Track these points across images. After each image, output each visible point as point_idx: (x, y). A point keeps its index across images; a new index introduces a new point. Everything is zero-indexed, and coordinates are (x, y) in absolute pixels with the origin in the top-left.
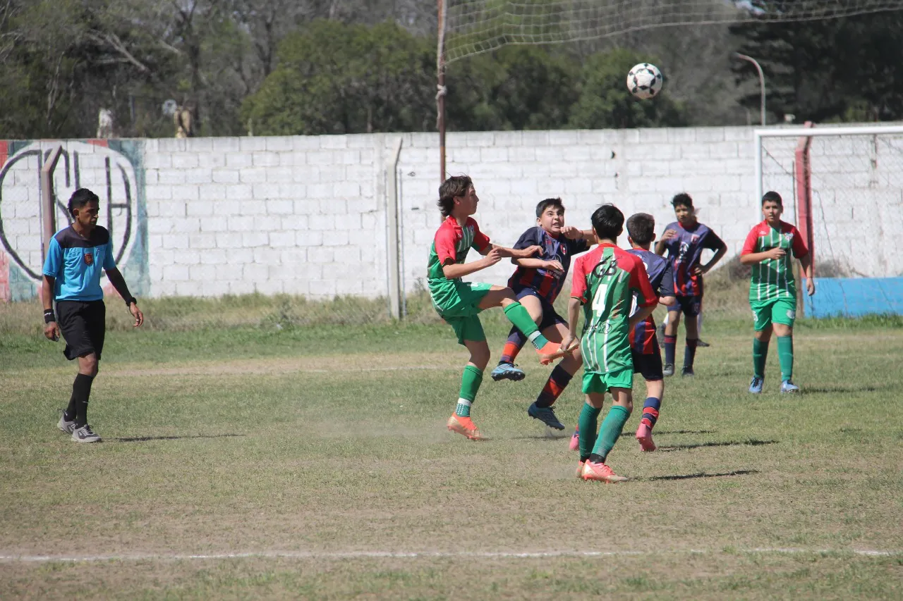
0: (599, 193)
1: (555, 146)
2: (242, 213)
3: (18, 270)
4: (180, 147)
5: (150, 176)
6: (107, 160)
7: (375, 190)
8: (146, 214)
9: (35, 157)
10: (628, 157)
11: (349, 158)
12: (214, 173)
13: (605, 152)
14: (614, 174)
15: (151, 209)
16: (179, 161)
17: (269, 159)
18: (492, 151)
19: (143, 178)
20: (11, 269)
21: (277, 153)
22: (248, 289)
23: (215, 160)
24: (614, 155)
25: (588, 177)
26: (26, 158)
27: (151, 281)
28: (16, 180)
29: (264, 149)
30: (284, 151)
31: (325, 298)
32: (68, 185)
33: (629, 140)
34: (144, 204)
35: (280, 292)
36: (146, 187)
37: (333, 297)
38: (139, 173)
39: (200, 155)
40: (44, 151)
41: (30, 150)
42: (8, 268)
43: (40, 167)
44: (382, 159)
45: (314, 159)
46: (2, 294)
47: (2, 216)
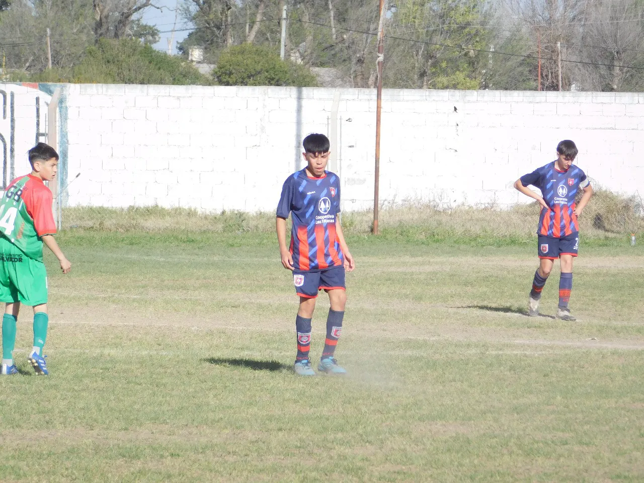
0: (444, 139)
1: (408, 101)
2: (147, 144)
4: (97, 90)
5: (71, 113)
6: (37, 99)
7: (258, 129)
8: (68, 141)
10: (467, 112)
11: (237, 104)
12: (125, 111)
13: (449, 106)
14: (456, 124)
15: (72, 138)
16: (96, 102)
19: (66, 114)
21: (178, 98)
22: (150, 203)
23: (126, 102)
24: (455, 109)
27: (69, 194)
29: (168, 95)
30: (184, 97)
31: (213, 211)
32: (5, 117)
33: (468, 98)
34: (67, 134)
35: (177, 205)
36: (68, 121)
37: (221, 211)
38: (64, 110)
39: (114, 97)
44: (264, 106)
45: (209, 103)
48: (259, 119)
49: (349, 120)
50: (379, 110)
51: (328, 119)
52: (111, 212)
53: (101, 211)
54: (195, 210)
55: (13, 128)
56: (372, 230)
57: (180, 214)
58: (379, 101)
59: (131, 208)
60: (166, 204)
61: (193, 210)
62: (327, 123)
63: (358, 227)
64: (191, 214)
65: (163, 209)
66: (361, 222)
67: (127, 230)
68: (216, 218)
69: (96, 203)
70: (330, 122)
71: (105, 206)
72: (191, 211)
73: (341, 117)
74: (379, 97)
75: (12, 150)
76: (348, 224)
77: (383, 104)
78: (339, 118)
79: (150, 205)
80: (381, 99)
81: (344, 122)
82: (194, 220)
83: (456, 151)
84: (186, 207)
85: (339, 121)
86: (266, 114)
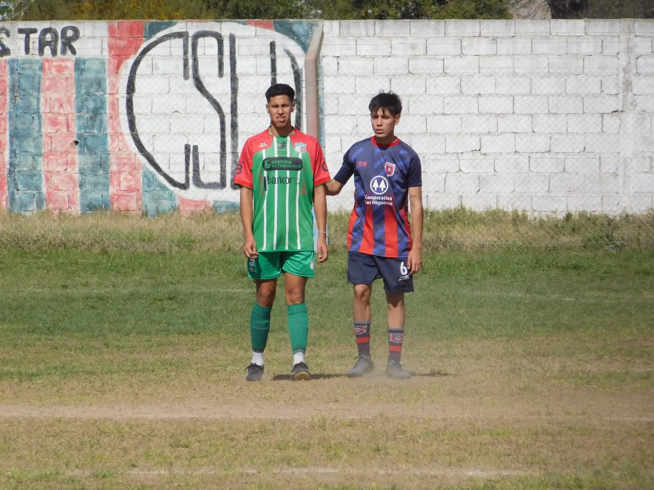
2: (446, 112)
3: (153, 176)
4: (367, 29)
5: (327, 65)
6: (273, 45)
7: (621, 85)
9: (180, 41)
11: (587, 47)
12: (412, 62)
15: (329, 106)
16: (365, 48)
17: (483, 47)
19: (319, 68)
20: (145, 176)
21: (494, 39)
22: (452, 204)
23: (413, 47)
26: (168, 42)
28: (153, 67)
29: (477, 34)
30: (503, 38)
31: (553, 215)
32: (221, 74)
35: (494, 207)
37: (564, 214)
39: (394, 41)
40: (191, 33)
41: (173, 32)
42: (140, 176)
43: (186, 53)
44: (629, 50)
45: (542, 47)
46: (133, 205)
47: (136, 110)
48: (621, 70)
54: (523, 214)
55: (234, 90)
57: (500, 220)
60: (477, 204)
61: (520, 213)
64: (518, 219)
65: (473, 213)
68: (556, 225)
72: (517, 216)
75: (234, 126)
79: (452, 208)
82: (523, 228)
84: (510, 210)
86: (633, 62)
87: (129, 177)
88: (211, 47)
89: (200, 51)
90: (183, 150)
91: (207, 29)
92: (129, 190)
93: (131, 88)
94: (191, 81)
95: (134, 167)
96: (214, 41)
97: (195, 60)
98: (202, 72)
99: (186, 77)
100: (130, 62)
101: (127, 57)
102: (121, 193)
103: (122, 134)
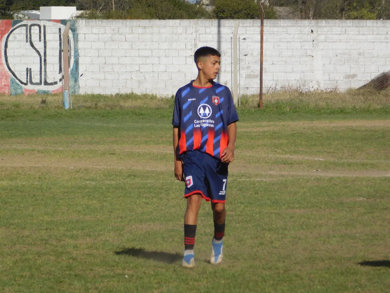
0: (305, 49)
1: (283, 27)
2: (126, 55)
3: (15, 80)
4: (96, 23)
5: (81, 37)
6: (60, 29)
7: (193, 46)
8: (79, 55)
9: (25, 28)
10: (319, 33)
11: (180, 30)
12: (113, 36)
13: (308, 30)
14: (312, 40)
15: (81, 52)
16: (95, 30)
17: (140, 30)
18: (252, 28)
19: (77, 38)
20: (11, 80)
21: (145, 27)
22: (129, 91)
23: (113, 30)
24: (312, 31)
25: (299, 42)
26: (20, 28)
27: (80, 86)
28: (15, 38)
29: (138, 25)
30: (148, 27)
31: (167, 96)
32: (40, 41)
33: (320, 24)
34: (78, 50)
35: (145, 93)
36: (78, 42)
37: (171, 96)
38: (76, 36)
39: (106, 28)
40: (29, 24)
41: (22, 24)
42: (9, 80)
43: (27, 32)
44: (196, 31)
45: (163, 30)
46: (7, 91)
47: (8, 55)
48: (193, 39)
49: (244, 39)
50: (262, 32)
51: (231, 38)
52: (105, 97)
53: (99, 97)
54: (156, 96)
55: (45, 47)
56: (259, 106)
57: (146, 98)
58: (262, 26)
59: (117, 95)
60: (138, 92)
61: (154, 95)
62: (231, 41)
63: (251, 104)
64: (153, 97)
65: (136, 95)
66: (253, 101)
67: (112, 108)
68: (168, 100)
69: (97, 92)
70: (232, 40)
71: (102, 94)
72: (153, 96)
73: (239, 37)
74: (262, 24)
75: (45, 60)
76: (244, 102)
77: (265, 29)
78: (238, 37)
79: (129, 93)
80: (263, 26)
81: (241, 40)
82: (155, 101)
83: (313, 57)
84: (150, 94)
85: (238, 40)
86: (198, 36)
87: (6, 81)
88: (36, 29)
89: (32, 31)
90: (26, 70)
91: (35, 23)
92: (5, 85)
93: (6, 46)
94: (29, 43)
95: (7, 77)
96: (37, 28)
97: (30, 35)
98: (33, 39)
99: (27, 42)
100: (6, 35)
101: (5, 34)
102: (2, 87)
103: (3, 64)
